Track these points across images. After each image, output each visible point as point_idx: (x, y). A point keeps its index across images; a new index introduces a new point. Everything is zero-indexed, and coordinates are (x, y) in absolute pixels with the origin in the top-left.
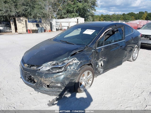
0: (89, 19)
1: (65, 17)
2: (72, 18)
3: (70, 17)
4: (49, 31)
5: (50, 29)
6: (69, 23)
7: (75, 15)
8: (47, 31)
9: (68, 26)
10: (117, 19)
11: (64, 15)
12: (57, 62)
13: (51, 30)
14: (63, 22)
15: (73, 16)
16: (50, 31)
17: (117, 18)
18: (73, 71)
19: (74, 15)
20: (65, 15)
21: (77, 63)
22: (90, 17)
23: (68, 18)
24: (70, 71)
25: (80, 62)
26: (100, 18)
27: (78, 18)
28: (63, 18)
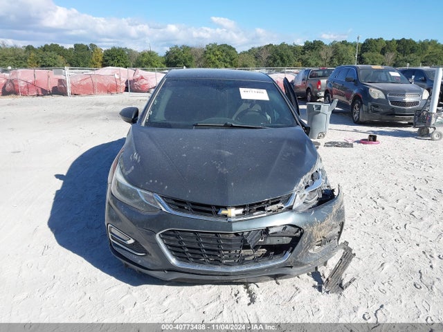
10: (15, 61)
17: (16, 59)
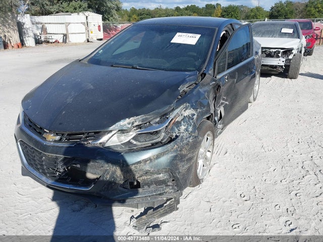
0: (112, 16)
1: (52, 10)
2: (72, 12)
3: (67, 12)
4: (16, 46)
5: (19, 42)
6: (67, 27)
7: (80, 7)
8: (10, 48)
9: (65, 32)
11: (51, 7)
12: (146, 119)
13: (22, 43)
14: (50, 23)
15: (75, 9)
16: (20, 46)
18: (191, 138)
19: (77, 6)
20: (53, 5)
21: (190, 116)
22: (114, 12)
23: (62, 13)
24: (187, 138)
25: (196, 114)
26: (130, 16)
27: (87, 13)
28: (49, 13)
